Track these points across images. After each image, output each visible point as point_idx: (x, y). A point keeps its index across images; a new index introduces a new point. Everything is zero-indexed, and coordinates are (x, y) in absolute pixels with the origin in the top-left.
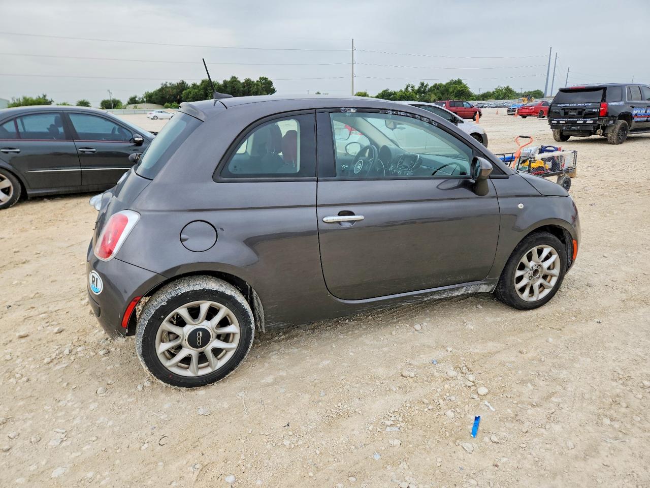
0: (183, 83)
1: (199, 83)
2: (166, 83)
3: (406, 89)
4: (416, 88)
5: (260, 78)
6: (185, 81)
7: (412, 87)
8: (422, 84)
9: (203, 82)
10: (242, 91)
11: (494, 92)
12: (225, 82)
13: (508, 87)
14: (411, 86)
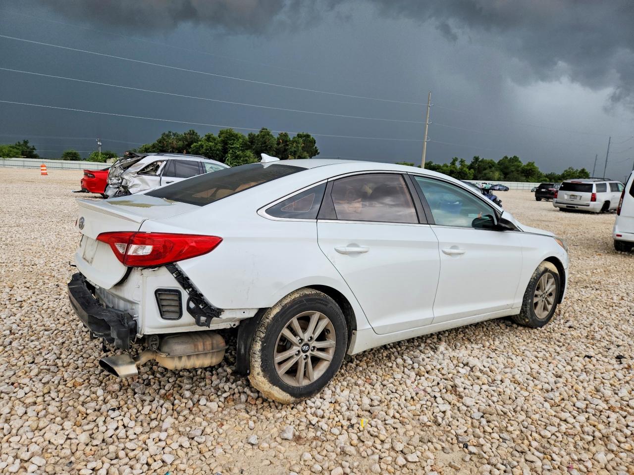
0: (192, 133)
1: (216, 135)
2: (170, 132)
3: (453, 163)
4: (468, 163)
5: (299, 136)
6: (195, 131)
7: (462, 161)
8: (476, 159)
9: (221, 133)
10: (276, 149)
11: (563, 174)
14: (459, 160)
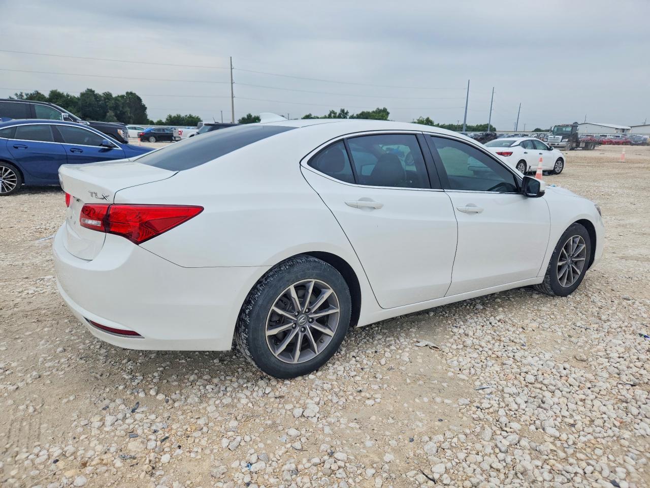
12: (82, 95)
13: (428, 118)
